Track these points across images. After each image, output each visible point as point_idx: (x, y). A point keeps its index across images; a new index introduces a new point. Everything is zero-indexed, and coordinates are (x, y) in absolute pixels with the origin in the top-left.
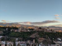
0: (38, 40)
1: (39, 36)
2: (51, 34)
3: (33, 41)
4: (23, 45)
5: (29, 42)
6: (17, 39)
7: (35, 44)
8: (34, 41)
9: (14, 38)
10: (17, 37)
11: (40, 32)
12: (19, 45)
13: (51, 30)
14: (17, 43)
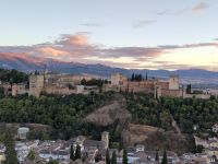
0: (126, 135)
1: (130, 115)
2: (184, 108)
5: (80, 142)
6: (23, 130)
7: (111, 153)
8: (106, 137)
9: (9, 125)
11: (135, 97)
12: (31, 156)
13: (189, 87)
14: (23, 150)
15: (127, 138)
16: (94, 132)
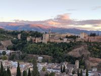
0: (87, 62)
1: (89, 53)
3: (74, 64)
4: (54, 71)
5: (65, 65)
6: (40, 58)
8: (77, 63)
9: (34, 55)
10: (40, 54)
11: (92, 44)
12: (44, 69)
14: (40, 66)
15: (88, 64)
16: (72, 60)
